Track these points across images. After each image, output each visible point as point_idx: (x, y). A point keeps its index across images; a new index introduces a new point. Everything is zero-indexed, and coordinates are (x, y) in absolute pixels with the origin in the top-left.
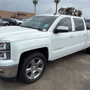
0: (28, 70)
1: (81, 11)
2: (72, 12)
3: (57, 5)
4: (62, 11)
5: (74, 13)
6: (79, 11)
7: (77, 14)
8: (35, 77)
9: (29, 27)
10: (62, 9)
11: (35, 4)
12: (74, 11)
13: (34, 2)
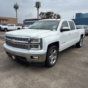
0: (50, 57)
1: (59, 15)
2: (52, 16)
3: (38, 10)
4: (43, 15)
5: (54, 17)
6: (58, 15)
7: (56, 17)
8: (53, 63)
9: (41, 29)
10: (42, 14)
11: (16, 9)
12: (54, 15)
13: (15, 7)
